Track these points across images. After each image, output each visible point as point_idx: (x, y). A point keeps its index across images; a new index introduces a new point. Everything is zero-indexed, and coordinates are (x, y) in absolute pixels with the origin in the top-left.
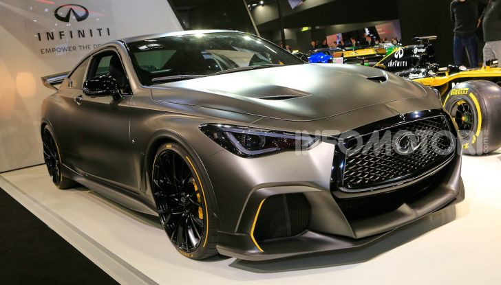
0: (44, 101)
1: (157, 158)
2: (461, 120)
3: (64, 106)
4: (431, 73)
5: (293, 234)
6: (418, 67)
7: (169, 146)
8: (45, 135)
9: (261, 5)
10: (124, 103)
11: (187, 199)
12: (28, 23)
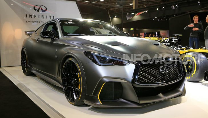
0: (25, 40)
1: (65, 64)
2: (188, 67)
3: (32, 42)
4: (179, 49)
5: (115, 99)
6: (174, 46)
7: (70, 59)
8: (23, 53)
9: (115, 17)
10: (55, 42)
11: (75, 81)
12: (23, 10)
